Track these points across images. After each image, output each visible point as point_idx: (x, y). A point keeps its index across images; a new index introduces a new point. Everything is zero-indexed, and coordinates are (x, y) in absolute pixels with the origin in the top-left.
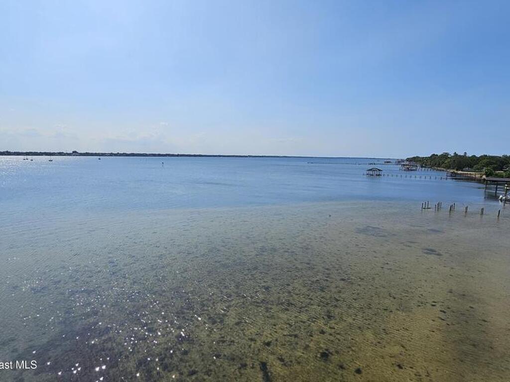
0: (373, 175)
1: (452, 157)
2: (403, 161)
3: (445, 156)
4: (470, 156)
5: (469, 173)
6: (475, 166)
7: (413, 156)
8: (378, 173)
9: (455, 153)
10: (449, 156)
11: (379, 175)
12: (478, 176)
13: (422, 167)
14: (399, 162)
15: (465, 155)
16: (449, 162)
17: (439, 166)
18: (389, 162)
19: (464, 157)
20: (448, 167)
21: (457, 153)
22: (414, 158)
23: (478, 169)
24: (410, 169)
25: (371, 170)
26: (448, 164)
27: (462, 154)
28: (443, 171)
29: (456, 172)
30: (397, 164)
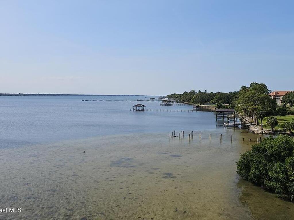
0: (138, 110)
1: (197, 93)
2: (164, 97)
3: (193, 93)
4: (209, 93)
5: (208, 106)
6: (212, 100)
7: (172, 94)
8: (142, 108)
9: (200, 90)
10: (196, 93)
11: (143, 110)
12: (213, 108)
13: (177, 102)
14: (161, 98)
15: (206, 92)
16: (195, 98)
17: (189, 101)
18: (154, 99)
19: (205, 94)
20: (195, 102)
21: (201, 91)
22: (172, 95)
23: (213, 103)
24: (168, 104)
25: (136, 106)
26: (194, 99)
27: (204, 92)
28: (192, 105)
29: (200, 105)
30: (160, 100)
